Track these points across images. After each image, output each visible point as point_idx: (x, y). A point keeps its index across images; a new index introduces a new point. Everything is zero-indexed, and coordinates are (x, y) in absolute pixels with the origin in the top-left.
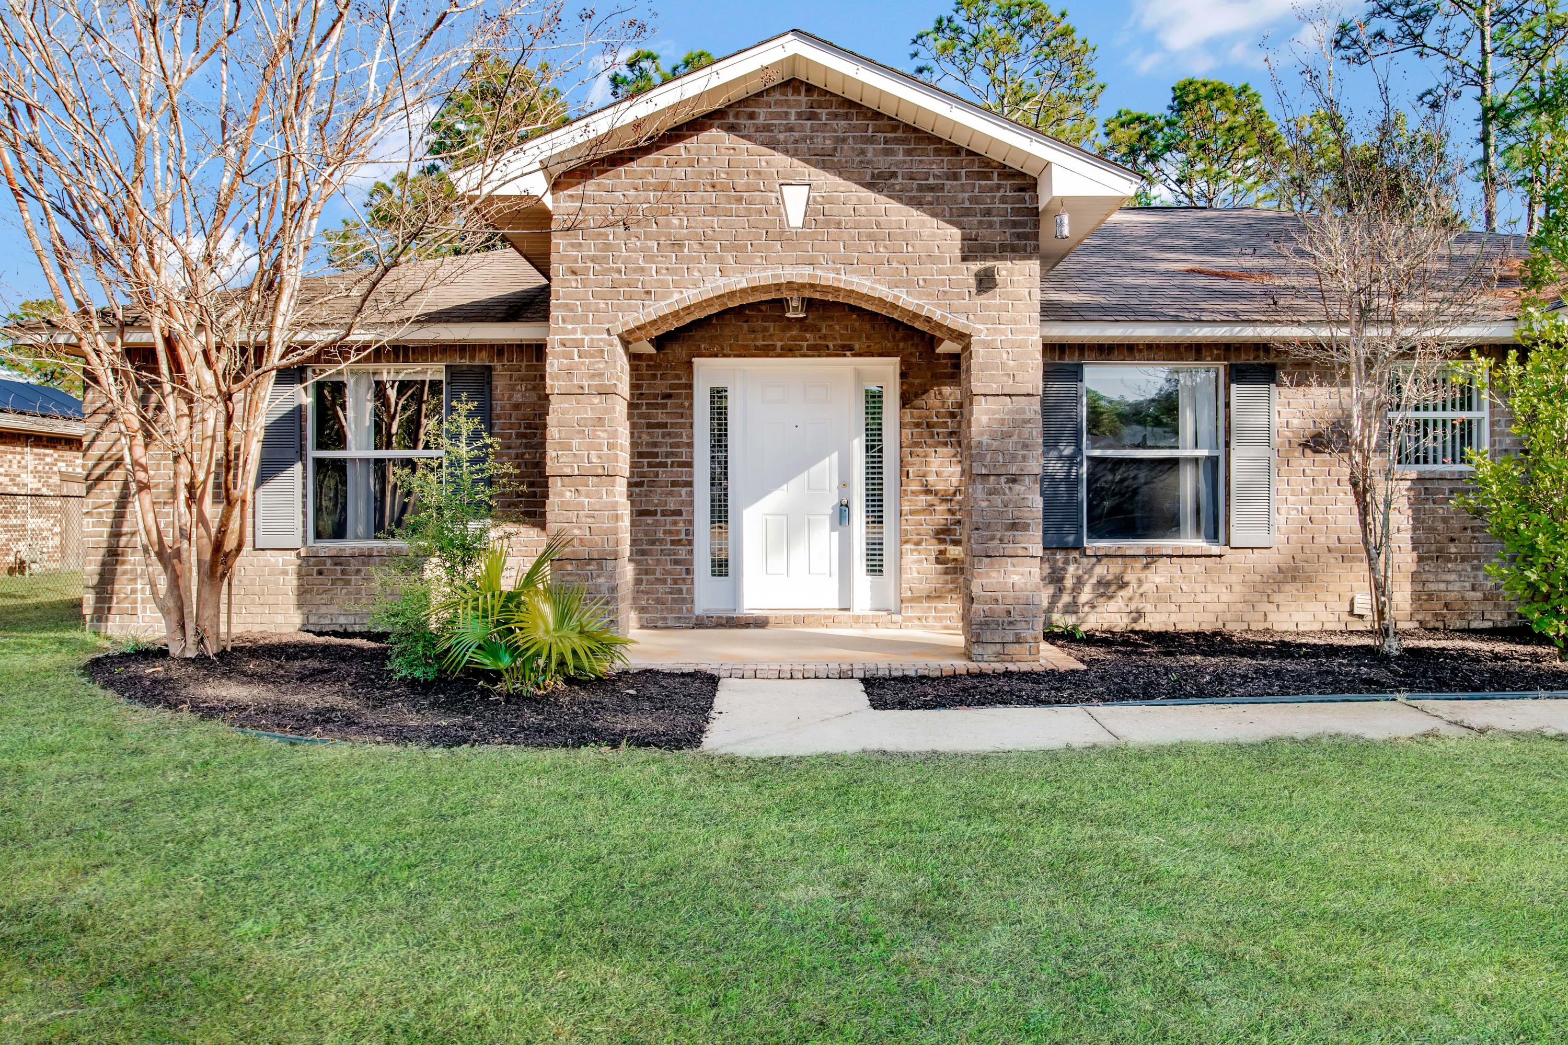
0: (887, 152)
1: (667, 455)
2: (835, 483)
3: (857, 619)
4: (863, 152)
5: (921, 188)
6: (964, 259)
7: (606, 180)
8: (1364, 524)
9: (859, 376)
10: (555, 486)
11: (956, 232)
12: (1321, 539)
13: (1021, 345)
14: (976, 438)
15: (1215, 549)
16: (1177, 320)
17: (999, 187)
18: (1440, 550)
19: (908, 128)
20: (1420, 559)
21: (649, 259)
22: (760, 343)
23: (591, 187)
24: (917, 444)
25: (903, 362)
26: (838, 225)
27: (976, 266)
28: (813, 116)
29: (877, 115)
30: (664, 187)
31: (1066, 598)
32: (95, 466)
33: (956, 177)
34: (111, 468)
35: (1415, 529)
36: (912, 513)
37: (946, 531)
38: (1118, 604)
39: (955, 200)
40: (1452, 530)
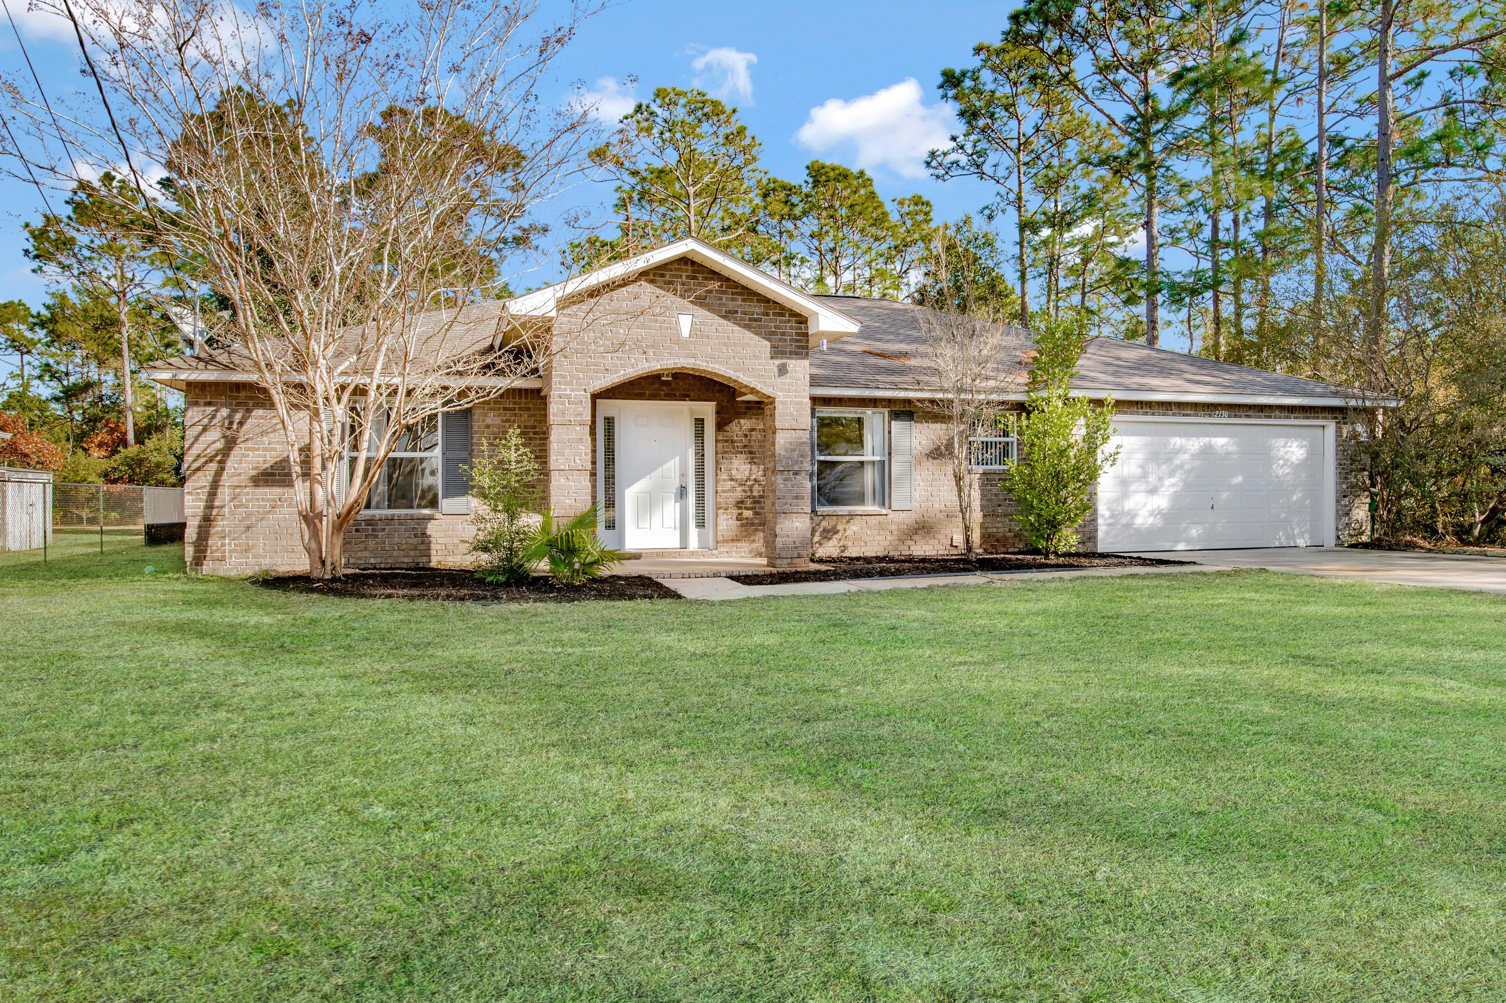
0: (733, 300)
2: (678, 474)
3: (693, 553)
4: (721, 299)
5: (750, 319)
6: (772, 358)
8: (960, 496)
9: (692, 412)
10: (554, 476)
11: (768, 344)
12: (936, 506)
13: (800, 403)
14: (777, 452)
15: (884, 511)
16: (867, 387)
17: (789, 321)
18: (993, 511)
19: (743, 287)
20: (984, 516)
21: (607, 351)
22: (637, 391)
24: (726, 452)
25: (717, 405)
26: (708, 337)
27: (778, 362)
28: (695, 278)
29: (728, 279)
32: (194, 461)
33: (767, 314)
34: (206, 462)
35: (982, 499)
36: (723, 491)
37: (742, 502)
38: (834, 542)
39: (767, 327)
40: (999, 500)
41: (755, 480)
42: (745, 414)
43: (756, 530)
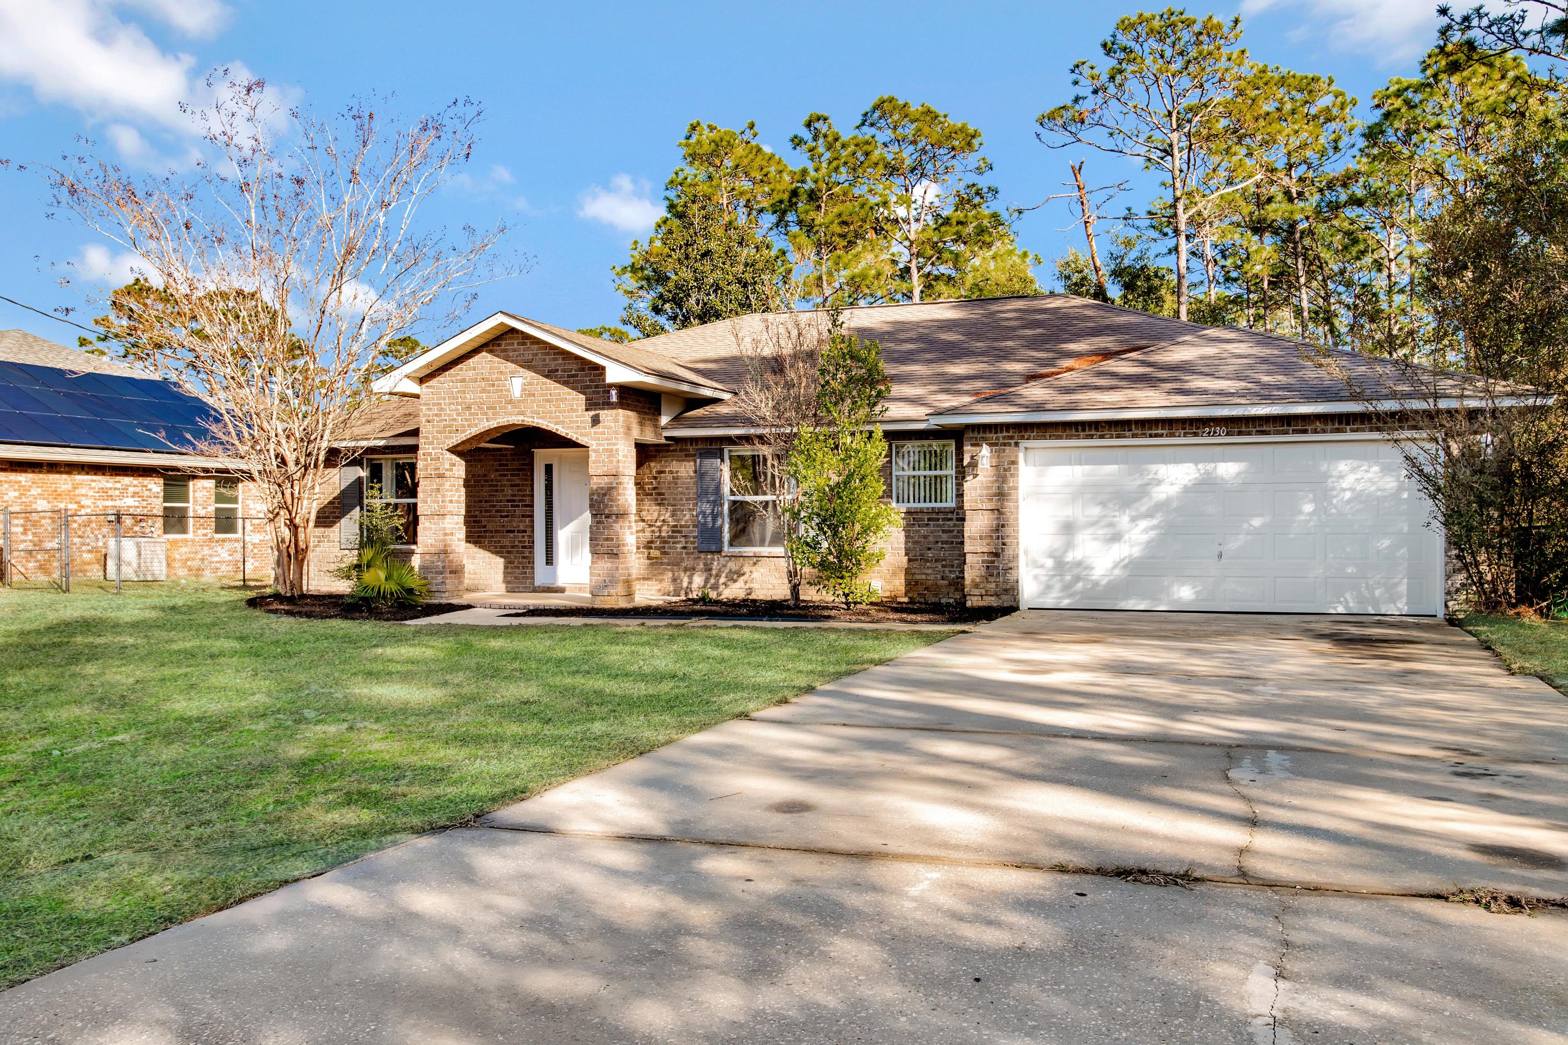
0: (555, 359)
1: (520, 501)
4: (544, 360)
5: (569, 376)
6: (586, 410)
7: (440, 378)
10: (422, 519)
11: (582, 397)
13: (610, 451)
14: (592, 496)
17: (601, 374)
18: (922, 555)
20: (909, 560)
21: (458, 415)
23: (434, 382)
26: (534, 395)
27: (592, 413)
28: (524, 344)
30: (463, 381)
31: (712, 581)
33: (584, 369)
35: (906, 543)
37: (652, 542)
38: (740, 583)
39: (583, 381)
40: (929, 543)
41: (664, 521)
42: (655, 456)
43: (665, 570)
